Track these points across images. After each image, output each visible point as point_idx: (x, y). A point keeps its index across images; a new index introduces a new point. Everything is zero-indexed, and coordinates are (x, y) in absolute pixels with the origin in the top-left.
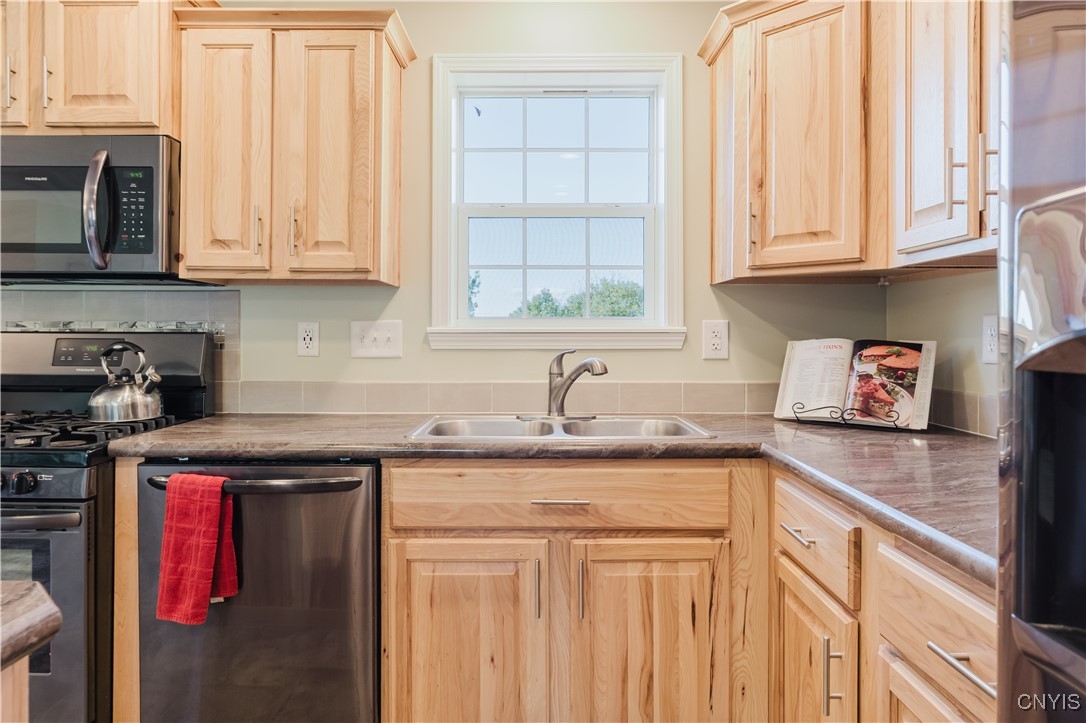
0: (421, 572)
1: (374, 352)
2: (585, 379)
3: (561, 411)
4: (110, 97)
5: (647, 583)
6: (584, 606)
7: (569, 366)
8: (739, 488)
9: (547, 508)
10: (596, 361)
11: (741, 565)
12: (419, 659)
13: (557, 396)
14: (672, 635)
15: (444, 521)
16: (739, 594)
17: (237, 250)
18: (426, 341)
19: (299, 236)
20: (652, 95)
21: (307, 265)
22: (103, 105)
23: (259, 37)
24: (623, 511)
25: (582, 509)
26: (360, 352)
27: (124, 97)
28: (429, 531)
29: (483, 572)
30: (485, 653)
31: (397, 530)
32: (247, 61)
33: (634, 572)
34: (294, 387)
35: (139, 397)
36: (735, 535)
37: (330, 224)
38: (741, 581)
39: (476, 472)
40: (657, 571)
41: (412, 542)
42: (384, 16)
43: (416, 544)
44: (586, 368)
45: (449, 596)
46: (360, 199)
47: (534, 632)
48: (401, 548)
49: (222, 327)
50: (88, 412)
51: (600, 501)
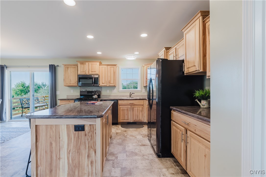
0: (121, 108)
1: (114, 92)
2: (133, 94)
3: (131, 97)
4: (95, 72)
5: (138, 109)
6: (133, 110)
7: (131, 93)
8: (144, 102)
9: (130, 103)
10: (134, 93)
11: (145, 108)
12: (121, 115)
13: (130, 96)
14: (140, 113)
15: (123, 104)
16: (144, 110)
17: (104, 84)
18: (119, 91)
19: (110, 83)
20: (138, 69)
21: (110, 85)
22: (94, 72)
23: (106, 66)
24: (136, 104)
25: (133, 103)
26: (113, 92)
27: (96, 72)
28: (121, 105)
29: (126, 108)
30: (126, 114)
31: (119, 105)
32: (105, 68)
33: (137, 108)
34: (107, 95)
35: (96, 96)
36: (144, 105)
37: (112, 82)
38: (145, 109)
39: (125, 101)
40: (138, 108)
41: (120, 106)
42: (116, 65)
43: (121, 106)
44: (133, 93)
45: (123, 110)
46: (114, 80)
47: (129, 112)
48: (120, 107)
49: (100, 90)
50: (92, 97)
51: (134, 103)
